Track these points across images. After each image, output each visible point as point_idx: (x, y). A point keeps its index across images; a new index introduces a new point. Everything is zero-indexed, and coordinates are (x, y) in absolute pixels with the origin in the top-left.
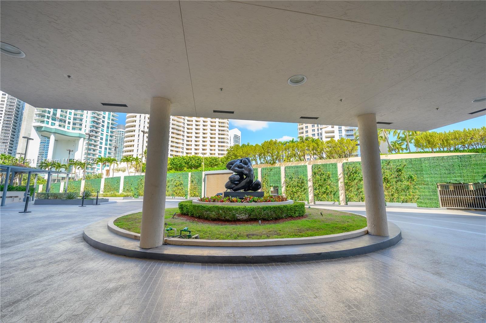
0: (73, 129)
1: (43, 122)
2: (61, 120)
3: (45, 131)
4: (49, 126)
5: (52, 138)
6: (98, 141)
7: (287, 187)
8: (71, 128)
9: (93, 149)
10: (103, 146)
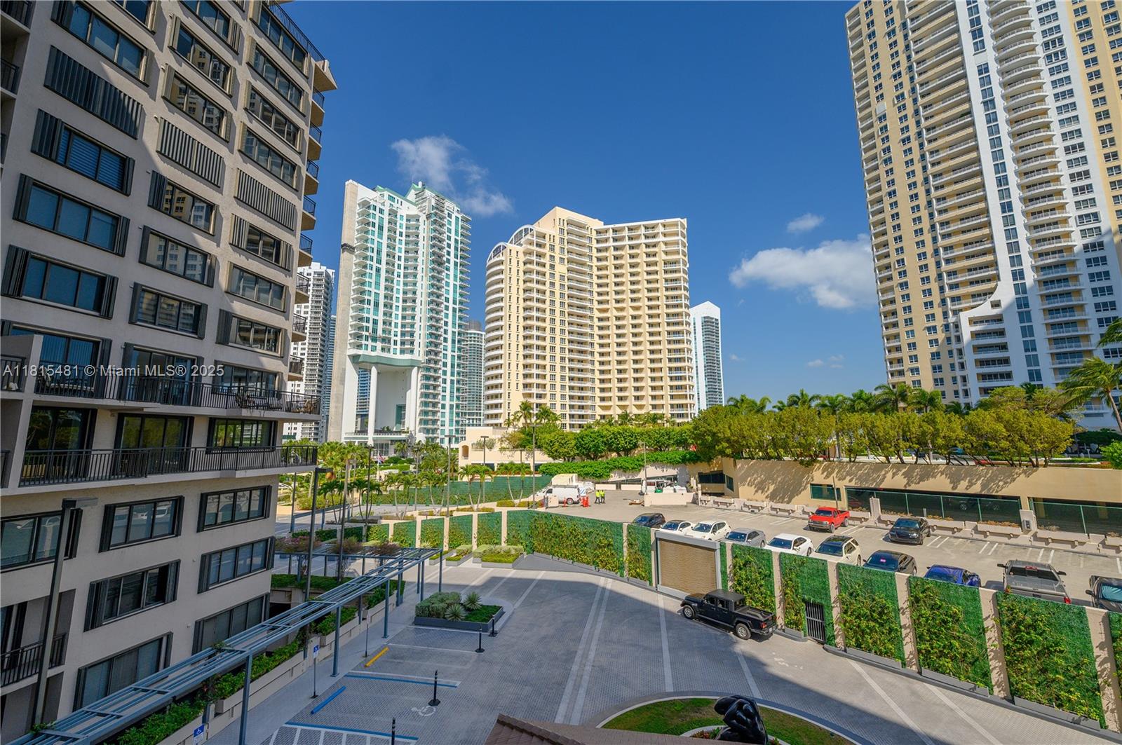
0: (402, 352)
1: (359, 346)
2: (383, 340)
3: (363, 362)
4: (369, 352)
5: (374, 371)
6: (440, 369)
7: (846, 612)
8: (398, 351)
9: (432, 385)
10: (448, 378)
